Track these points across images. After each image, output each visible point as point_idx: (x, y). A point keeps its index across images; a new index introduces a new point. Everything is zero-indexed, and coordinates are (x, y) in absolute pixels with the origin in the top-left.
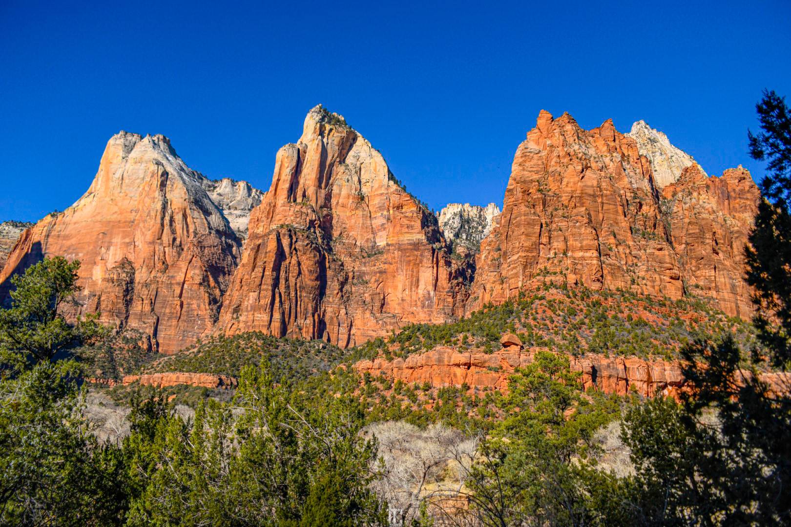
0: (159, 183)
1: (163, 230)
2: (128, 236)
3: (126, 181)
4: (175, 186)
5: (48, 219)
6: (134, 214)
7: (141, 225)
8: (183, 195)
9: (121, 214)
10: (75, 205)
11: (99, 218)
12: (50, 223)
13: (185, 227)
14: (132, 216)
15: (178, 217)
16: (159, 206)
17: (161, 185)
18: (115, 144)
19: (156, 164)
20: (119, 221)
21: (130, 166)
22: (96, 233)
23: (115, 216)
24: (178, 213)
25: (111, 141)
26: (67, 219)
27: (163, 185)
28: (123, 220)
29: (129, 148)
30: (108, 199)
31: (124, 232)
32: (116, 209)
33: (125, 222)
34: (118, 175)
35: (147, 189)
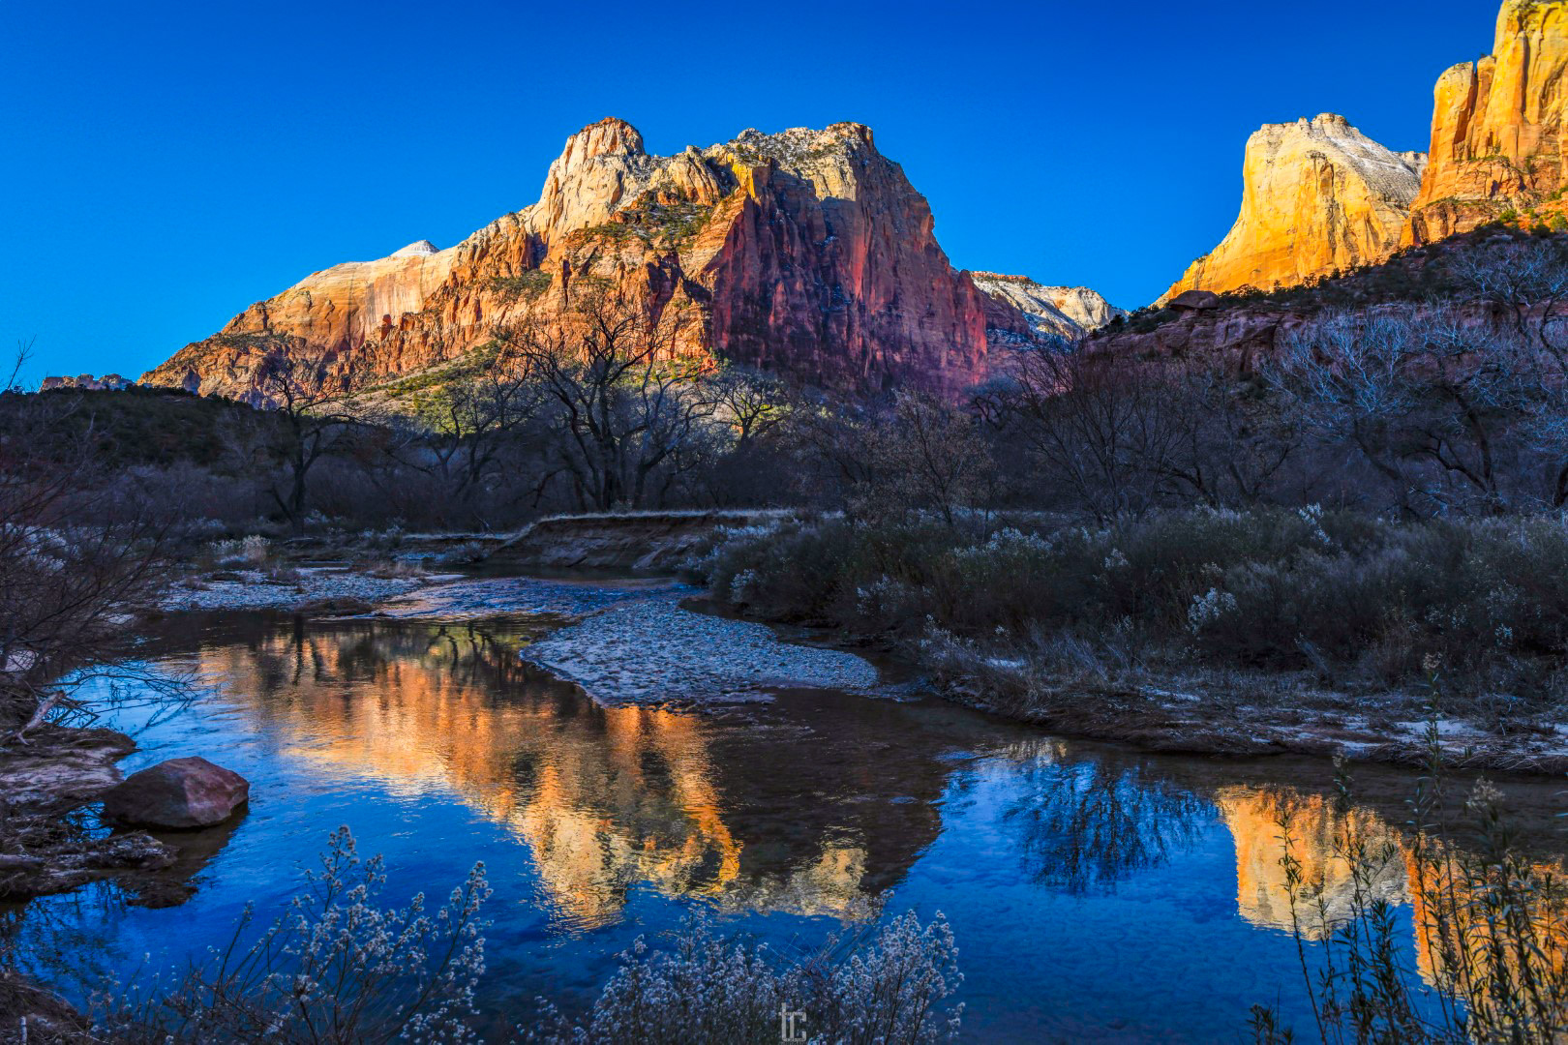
0: (1319, 184)
1: (1334, 250)
2: (1287, 268)
3: (1276, 192)
4: (1346, 182)
5: (1195, 266)
6: (1292, 235)
7: (1303, 249)
8: (1361, 192)
9: (1275, 239)
10: (1224, 242)
11: (1248, 251)
12: (1197, 272)
13: (1371, 238)
14: (1289, 240)
15: (1359, 226)
16: (1322, 216)
17: (1322, 186)
18: (1256, 145)
19: (1312, 157)
20: (1274, 251)
21: (1277, 171)
22: (1247, 273)
23: (1267, 244)
24: (1356, 221)
25: (1250, 143)
26: (1217, 262)
27: (1326, 184)
28: (1278, 247)
29: (1274, 145)
30: (1257, 223)
31: (1281, 263)
32: (1267, 234)
33: (1281, 249)
34: (1264, 187)
35: (1303, 196)
